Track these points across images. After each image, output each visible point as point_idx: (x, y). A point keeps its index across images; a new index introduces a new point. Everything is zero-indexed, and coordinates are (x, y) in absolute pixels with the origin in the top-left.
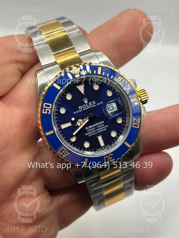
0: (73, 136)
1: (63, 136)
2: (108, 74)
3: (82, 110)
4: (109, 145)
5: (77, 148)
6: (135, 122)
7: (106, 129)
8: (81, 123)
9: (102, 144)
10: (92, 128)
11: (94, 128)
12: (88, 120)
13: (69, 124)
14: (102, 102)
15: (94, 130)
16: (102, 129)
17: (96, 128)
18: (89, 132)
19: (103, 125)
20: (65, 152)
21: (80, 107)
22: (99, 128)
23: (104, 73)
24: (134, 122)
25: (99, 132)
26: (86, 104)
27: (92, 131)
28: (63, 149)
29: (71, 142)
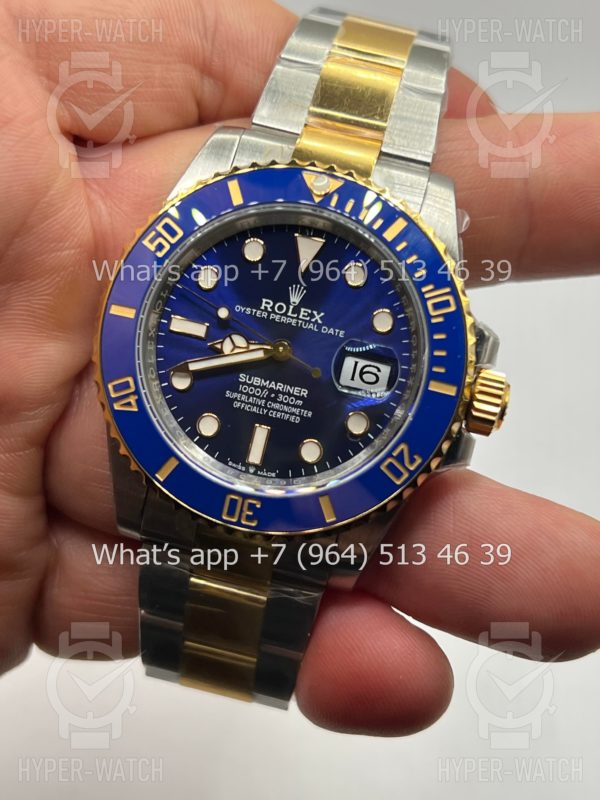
0: (184, 370)
1: (159, 353)
2: (414, 258)
3: (265, 315)
4: (273, 475)
5: (176, 414)
6: (400, 458)
7: (298, 420)
8: (237, 351)
9: (256, 455)
10: (259, 387)
11: (265, 393)
12: (260, 355)
13: (199, 330)
14: (342, 332)
15: (263, 398)
16: (287, 413)
17: (273, 395)
18: (242, 392)
19: (300, 402)
20: (127, 396)
21: (267, 303)
22: (281, 402)
23: (403, 245)
24: (395, 454)
25: (273, 414)
26: (291, 307)
27: (254, 395)
28: (126, 385)
29: (171, 386)
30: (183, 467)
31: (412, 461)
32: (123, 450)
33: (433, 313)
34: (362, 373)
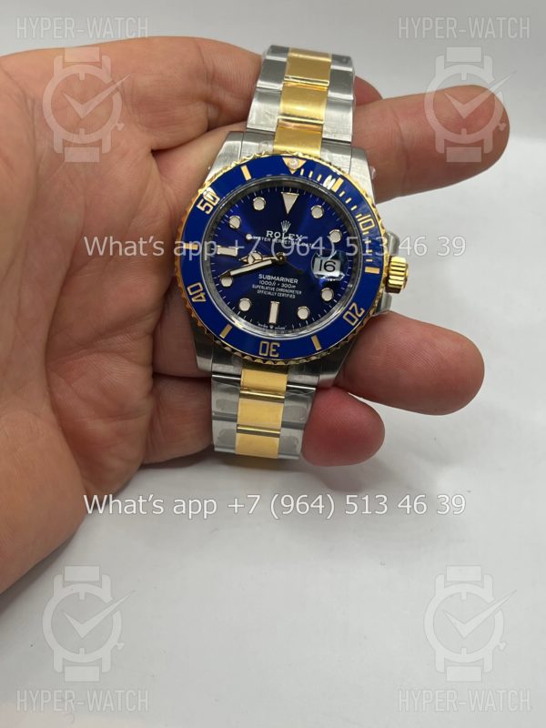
0: (228, 276)
2: (350, 199)
3: (269, 240)
4: (284, 328)
5: (226, 301)
6: (353, 311)
7: (294, 297)
8: (256, 262)
9: (273, 319)
10: (270, 280)
11: (274, 283)
12: (270, 262)
13: (233, 251)
14: (313, 245)
15: (273, 286)
16: (287, 293)
17: (279, 284)
18: (261, 285)
19: (294, 287)
20: (199, 293)
21: (269, 233)
22: (284, 288)
23: (343, 193)
24: (350, 309)
25: (280, 295)
26: (283, 234)
27: (268, 285)
28: (198, 288)
29: (221, 285)
30: (235, 329)
31: (360, 312)
32: (200, 323)
33: (363, 230)
34: (325, 266)
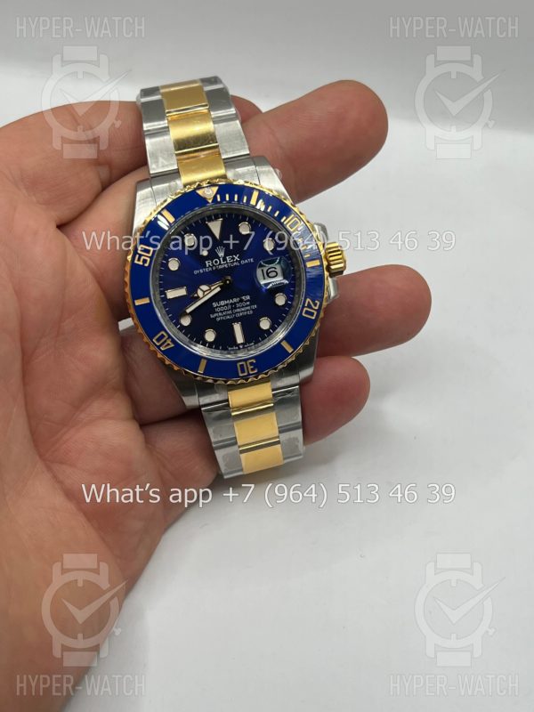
0: (185, 314)
1: (168, 313)
2: (270, 208)
3: (210, 269)
4: (253, 343)
5: (191, 338)
6: (309, 306)
7: (251, 311)
8: (206, 293)
9: (240, 339)
10: (225, 305)
11: (229, 307)
12: (218, 289)
13: (182, 292)
14: (252, 259)
15: (229, 310)
16: (244, 311)
17: (234, 306)
18: (218, 312)
19: (248, 303)
20: (165, 341)
22: (239, 308)
24: (306, 305)
25: (238, 315)
27: (224, 311)
28: (163, 336)
29: (182, 326)
30: (210, 362)
31: (315, 305)
32: (176, 367)
33: (292, 230)
34: (268, 274)
